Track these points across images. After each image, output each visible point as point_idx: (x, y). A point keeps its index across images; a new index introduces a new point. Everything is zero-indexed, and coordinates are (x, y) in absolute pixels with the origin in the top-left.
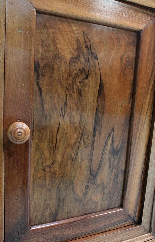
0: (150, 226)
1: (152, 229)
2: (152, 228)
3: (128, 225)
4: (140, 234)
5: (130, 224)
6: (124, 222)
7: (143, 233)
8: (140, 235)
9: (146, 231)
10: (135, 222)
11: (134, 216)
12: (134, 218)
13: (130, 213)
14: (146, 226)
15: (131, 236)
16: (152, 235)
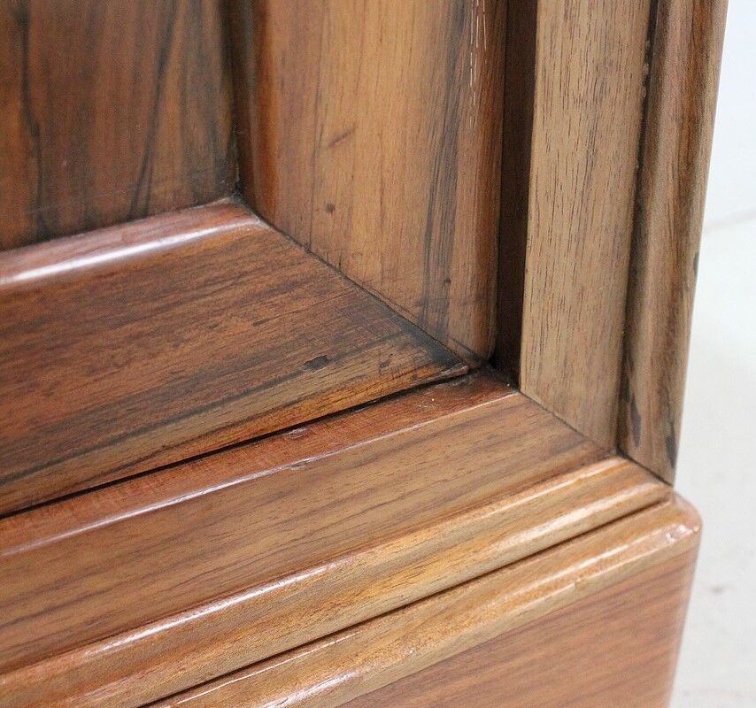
0: (624, 393)
1: (636, 418)
2: (642, 407)
3: (360, 398)
4: (510, 481)
5: (385, 387)
6: (313, 365)
7: (544, 467)
8: (516, 490)
9: (577, 436)
10: (446, 358)
11: (423, 303)
12: (433, 317)
13: (368, 267)
14: (578, 388)
15: (409, 503)
16: (643, 474)
